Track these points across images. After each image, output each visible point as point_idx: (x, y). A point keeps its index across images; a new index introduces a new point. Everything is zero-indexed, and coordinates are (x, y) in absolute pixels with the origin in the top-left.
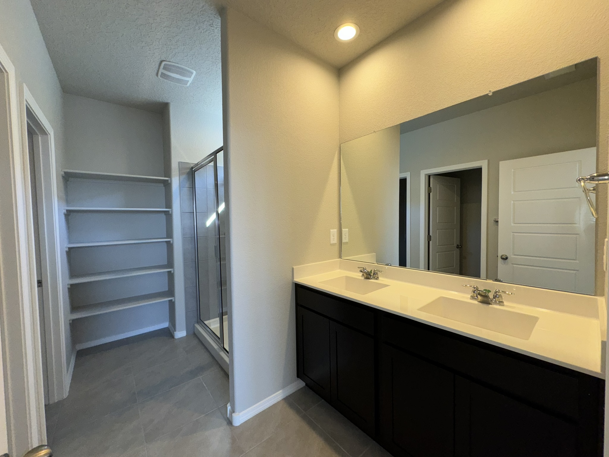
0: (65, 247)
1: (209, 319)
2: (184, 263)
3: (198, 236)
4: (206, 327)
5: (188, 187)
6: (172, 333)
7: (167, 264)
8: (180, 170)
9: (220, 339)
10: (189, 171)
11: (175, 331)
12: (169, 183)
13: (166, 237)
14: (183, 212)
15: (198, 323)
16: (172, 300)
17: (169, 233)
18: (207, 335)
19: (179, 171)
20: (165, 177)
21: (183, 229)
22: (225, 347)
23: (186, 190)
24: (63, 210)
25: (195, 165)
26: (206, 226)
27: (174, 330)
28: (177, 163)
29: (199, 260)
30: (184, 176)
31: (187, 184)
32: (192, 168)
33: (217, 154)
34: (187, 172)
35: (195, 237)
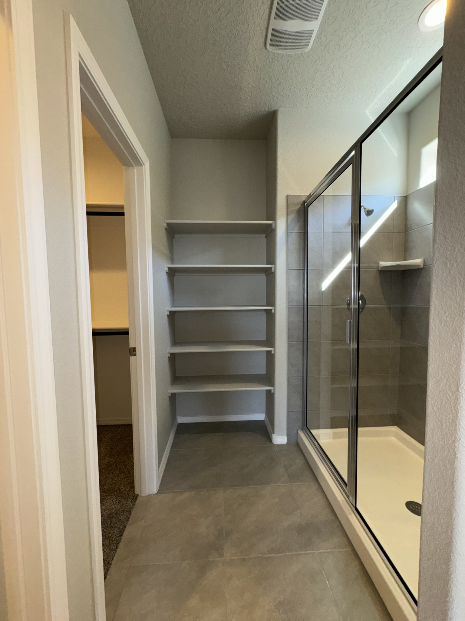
0: (166, 310)
1: (318, 428)
2: (288, 342)
3: (308, 305)
4: (313, 439)
5: (297, 232)
6: (270, 435)
7: (265, 339)
8: (288, 206)
9: (346, 485)
10: (300, 208)
11: (273, 433)
12: (273, 228)
13: (265, 304)
14: (289, 269)
15: (302, 430)
16: (270, 390)
17: (271, 300)
18: (313, 449)
19: (287, 208)
20: (267, 220)
21: (288, 293)
22: (357, 506)
23: (295, 237)
24: (166, 268)
25: (308, 197)
26: (321, 289)
27: (272, 431)
28: (285, 198)
29: (308, 340)
30: (293, 216)
31: (296, 229)
32: (304, 202)
33: (363, 144)
34: (297, 210)
35: (304, 306)
